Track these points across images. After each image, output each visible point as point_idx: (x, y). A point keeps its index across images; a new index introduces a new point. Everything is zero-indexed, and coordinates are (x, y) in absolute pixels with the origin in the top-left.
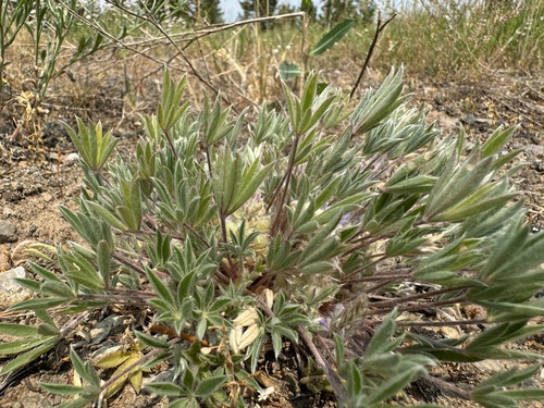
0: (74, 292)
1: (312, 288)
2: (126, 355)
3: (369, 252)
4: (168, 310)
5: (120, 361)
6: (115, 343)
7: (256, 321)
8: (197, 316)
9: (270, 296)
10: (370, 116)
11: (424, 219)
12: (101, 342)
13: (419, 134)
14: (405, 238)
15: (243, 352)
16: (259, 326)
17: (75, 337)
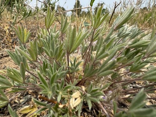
0: (12, 84)
1: (100, 84)
2: (32, 109)
3: (119, 72)
4: (46, 89)
5: (29, 111)
6: (28, 104)
7: (80, 96)
8: (58, 93)
9: (84, 88)
10: (121, 22)
11: (146, 56)
12: (23, 104)
13: (135, 32)
14: (138, 64)
15: (75, 108)
16: (81, 98)
17: (15, 102)
